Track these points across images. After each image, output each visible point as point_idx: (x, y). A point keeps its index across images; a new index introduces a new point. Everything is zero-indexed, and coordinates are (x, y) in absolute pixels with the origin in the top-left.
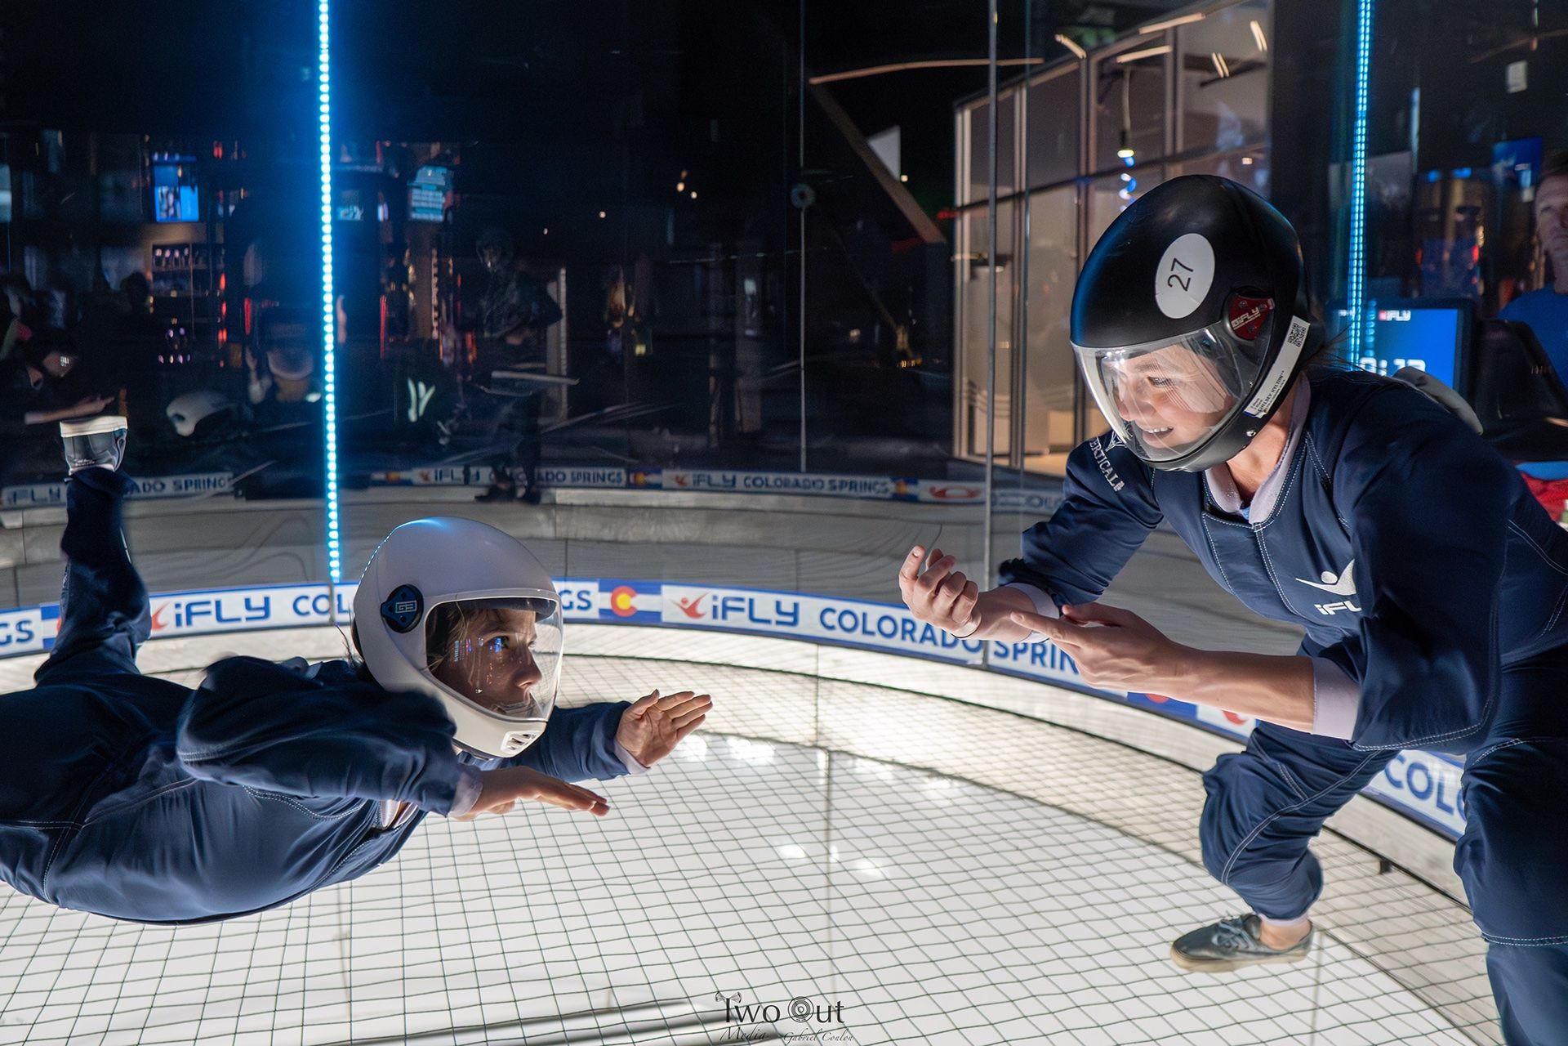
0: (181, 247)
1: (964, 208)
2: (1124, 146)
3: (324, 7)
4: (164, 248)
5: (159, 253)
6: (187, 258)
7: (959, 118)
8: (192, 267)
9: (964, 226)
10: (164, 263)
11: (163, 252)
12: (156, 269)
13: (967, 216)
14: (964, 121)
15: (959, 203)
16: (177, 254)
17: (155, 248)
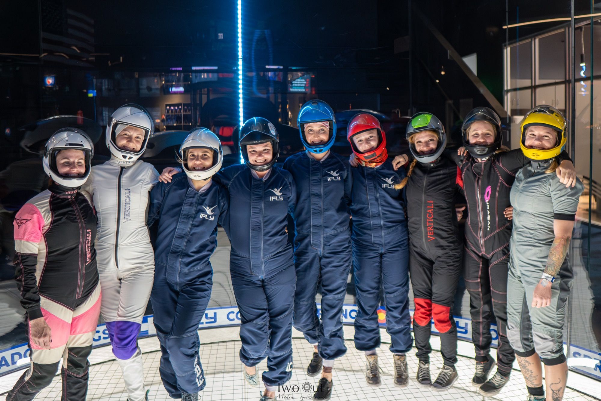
0: (178, 105)
1: (508, 91)
2: (582, 62)
3: (239, 2)
4: (170, 105)
5: (168, 107)
6: (180, 109)
7: (505, 51)
8: (183, 113)
9: (508, 98)
10: (170, 111)
11: (170, 107)
12: (167, 114)
13: (509, 94)
14: (507, 52)
15: (506, 88)
16: (176, 108)
17: (167, 105)
